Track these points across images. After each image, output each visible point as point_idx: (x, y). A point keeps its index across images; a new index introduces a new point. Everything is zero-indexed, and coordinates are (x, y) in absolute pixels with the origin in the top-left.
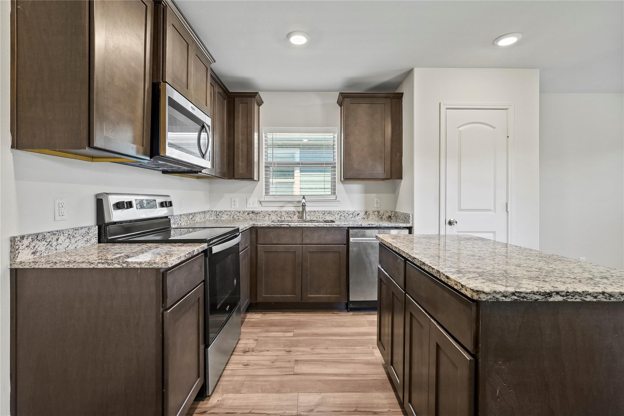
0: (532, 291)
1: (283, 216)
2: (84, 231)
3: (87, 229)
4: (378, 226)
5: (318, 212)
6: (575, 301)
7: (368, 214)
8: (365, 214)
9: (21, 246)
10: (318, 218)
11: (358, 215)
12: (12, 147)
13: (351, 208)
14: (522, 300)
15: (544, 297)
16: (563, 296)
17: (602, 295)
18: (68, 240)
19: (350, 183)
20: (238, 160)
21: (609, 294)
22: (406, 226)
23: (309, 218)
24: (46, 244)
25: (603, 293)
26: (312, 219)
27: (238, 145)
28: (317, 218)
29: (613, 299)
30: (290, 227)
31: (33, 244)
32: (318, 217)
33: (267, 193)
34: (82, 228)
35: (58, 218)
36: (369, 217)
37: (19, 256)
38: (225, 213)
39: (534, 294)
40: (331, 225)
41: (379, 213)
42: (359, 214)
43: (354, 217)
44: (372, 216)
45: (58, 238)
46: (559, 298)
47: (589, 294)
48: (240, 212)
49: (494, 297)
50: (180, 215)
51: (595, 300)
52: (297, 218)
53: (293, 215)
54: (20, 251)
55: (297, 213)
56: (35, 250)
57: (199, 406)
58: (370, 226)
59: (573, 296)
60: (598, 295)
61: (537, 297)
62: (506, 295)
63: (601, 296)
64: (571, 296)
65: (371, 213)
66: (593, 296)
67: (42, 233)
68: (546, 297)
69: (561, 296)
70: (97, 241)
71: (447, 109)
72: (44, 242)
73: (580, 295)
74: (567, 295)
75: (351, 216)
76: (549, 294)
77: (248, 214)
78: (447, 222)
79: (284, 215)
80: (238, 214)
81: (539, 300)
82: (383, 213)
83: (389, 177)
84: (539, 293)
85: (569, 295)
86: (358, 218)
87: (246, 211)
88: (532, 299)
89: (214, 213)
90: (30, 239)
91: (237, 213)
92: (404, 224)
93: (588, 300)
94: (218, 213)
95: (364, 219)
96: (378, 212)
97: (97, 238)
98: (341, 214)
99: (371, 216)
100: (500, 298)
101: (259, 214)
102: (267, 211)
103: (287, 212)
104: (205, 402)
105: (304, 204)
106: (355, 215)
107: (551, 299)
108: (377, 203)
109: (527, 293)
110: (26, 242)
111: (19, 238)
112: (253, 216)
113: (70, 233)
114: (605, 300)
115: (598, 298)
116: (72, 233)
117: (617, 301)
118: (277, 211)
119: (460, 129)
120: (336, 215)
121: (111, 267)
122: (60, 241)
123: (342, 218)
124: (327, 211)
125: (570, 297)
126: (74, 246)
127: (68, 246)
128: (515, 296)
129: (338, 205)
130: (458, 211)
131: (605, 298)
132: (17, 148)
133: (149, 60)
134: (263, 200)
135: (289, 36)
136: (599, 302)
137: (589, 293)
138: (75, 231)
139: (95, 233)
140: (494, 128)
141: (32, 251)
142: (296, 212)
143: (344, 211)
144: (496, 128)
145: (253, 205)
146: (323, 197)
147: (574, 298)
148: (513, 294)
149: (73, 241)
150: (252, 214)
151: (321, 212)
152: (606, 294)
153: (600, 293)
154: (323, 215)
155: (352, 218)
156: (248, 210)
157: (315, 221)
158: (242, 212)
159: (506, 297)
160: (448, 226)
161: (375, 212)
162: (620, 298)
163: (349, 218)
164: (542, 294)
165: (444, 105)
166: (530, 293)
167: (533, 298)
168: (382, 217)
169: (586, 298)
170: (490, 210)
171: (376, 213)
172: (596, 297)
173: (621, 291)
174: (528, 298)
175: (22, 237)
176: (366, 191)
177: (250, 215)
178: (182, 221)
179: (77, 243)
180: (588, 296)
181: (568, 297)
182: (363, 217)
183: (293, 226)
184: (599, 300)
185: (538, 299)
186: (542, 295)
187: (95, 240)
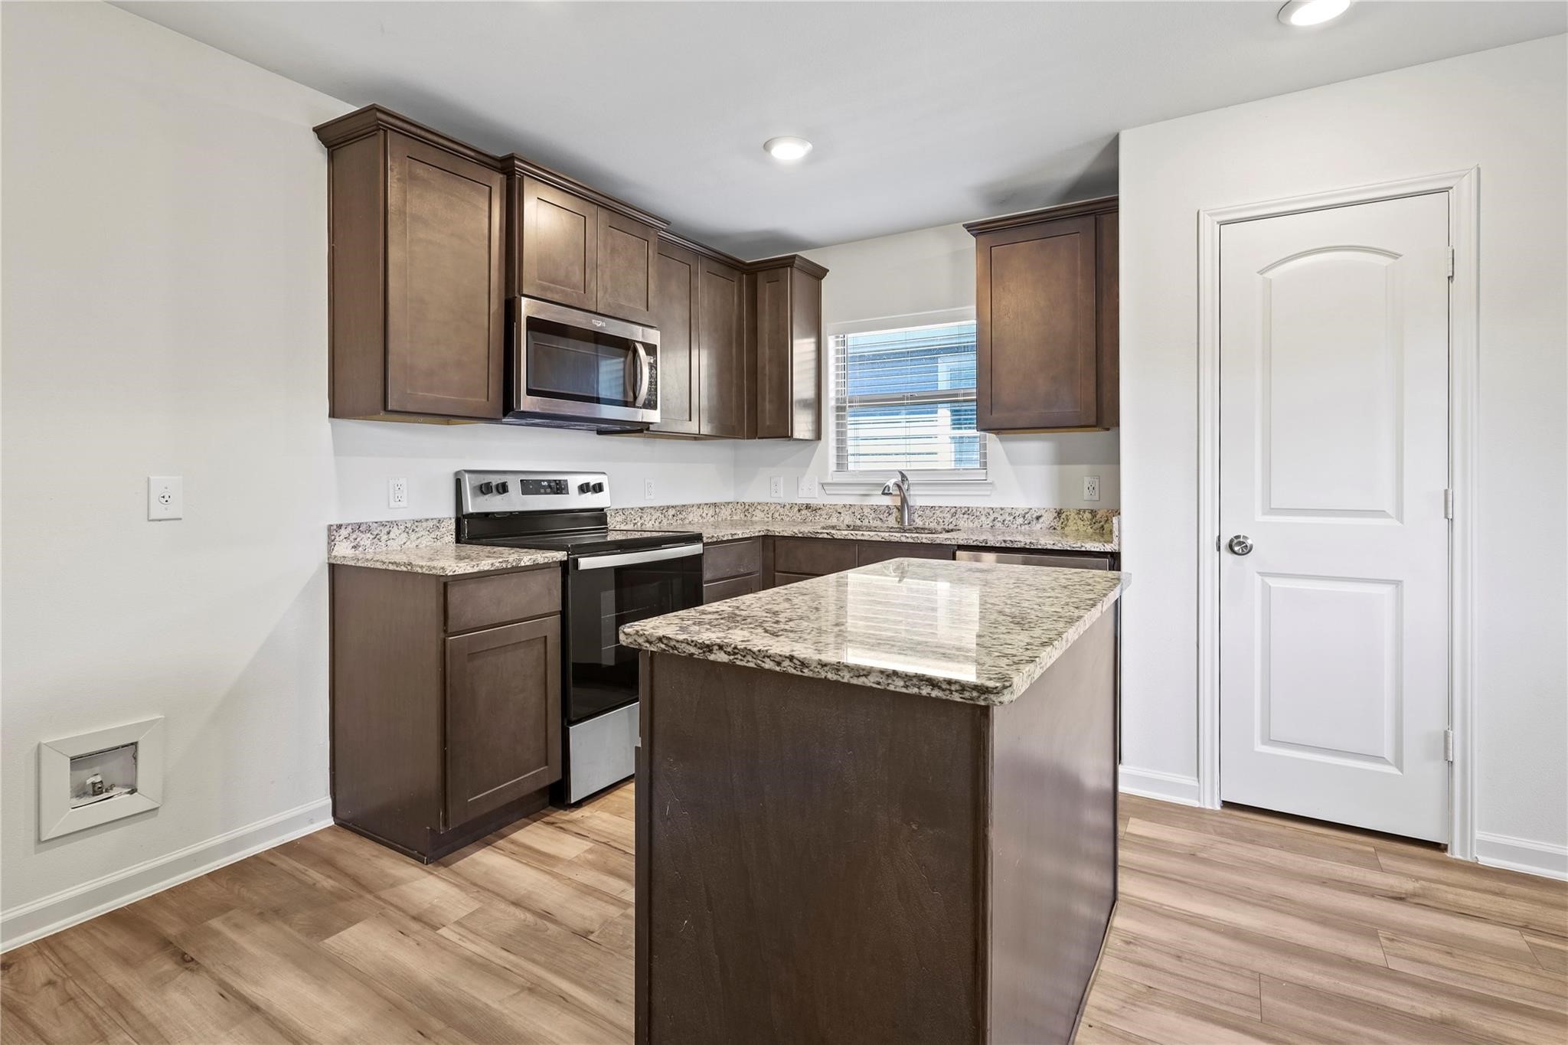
0: (684, 639)
1: (867, 516)
2: (430, 524)
3: (435, 522)
4: (1028, 547)
5: (941, 509)
6: (747, 665)
7: (1063, 516)
8: (1055, 518)
9: (337, 537)
10: (941, 523)
11: (1038, 518)
12: (330, 416)
13: (1020, 501)
14: (671, 651)
15: (702, 651)
16: (728, 654)
17: (788, 660)
18: (405, 535)
19: (1022, 440)
20: (764, 399)
21: (800, 661)
22: (1102, 550)
23: (921, 523)
24: (372, 537)
25: (791, 658)
26: (927, 526)
27: (764, 368)
28: (938, 523)
29: (807, 673)
30: (834, 539)
31: (354, 536)
32: (941, 521)
33: (841, 465)
34: (427, 520)
35: (392, 504)
36: (1066, 525)
37: (336, 549)
38: (759, 507)
39: (688, 644)
40: (916, 539)
41: (1094, 516)
42: (1040, 517)
43: (1029, 523)
44: (1076, 523)
45: (390, 531)
46: (721, 657)
47: (769, 657)
48: (785, 506)
49: (635, 641)
50: (640, 508)
51: (778, 669)
52: (894, 521)
53: (886, 515)
54: (337, 543)
55: (895, 510)
56: (356, 543)
57: (553, 815)
58: (1008, 545)
59: (744, 656)
60: (784, 661)
61: (693, 650)
62: (651, 640)
63: (787, 663)
64: (741, 655)
65: (1073, 514)
66: (774, 660)
67: (366, 523)
68: (704, 652)
69: (725, 652)
70: (454, 540)
71: (1222, 224)
72: (369, 535)
73: (754, 656)
74: (735, 654)
75: (1020, 520)
76: (708, 646)
77: (799, 511)
78: (1224, 542)
79: (869, 515)
80: (781, 510)
81: (695, 656)
82: (1107, 516)
83: (1092, 420)
84: (696, 645)
85: (737, 653)
86: (1039, 526)
87: (796, 504)
88: (685, 652)
89: (741, 508)
90: (349, 529)
91: (778, 507)
92: (1097, 545)
93: (767, 666)
94: (747, 507)
95: (1055, 529)
96: (1091, 513)
97: (454, 536)
98: (996, 515)
99: (1072, 524)
100: (643, 644)
101: (819, 512)
102: (835, 505)
103: (875, 507)
104: (567, 812)
105: (887, 489)
106: (1030, 518)
107: (712, 657)
108: (1091, 488)
109: (678, 641)
110: (344, 532)
111: (335, 527)
112: (809, 514)
113: (409, 525)
114: (794, 671)
115: (782, 665)
116: (412, 527)
117: (815, 676)
118: (855, 505)
119: (1269, 275)
120: (983, 518)
121: (398, 569)
122: (392, 535)
123: (998, 525)
124: (961, 508)
125: (740, 657)
126: (414, 544)
127: (405, 543)
128: (663, 643)
129: (988, 493)
130: (1264, 514)
131: (795, 668)
132: (334, 417)
133: (497, 267)
134: (830, 481)
135: (767, 147)
136: (785, 674)
137: (769, 655)
138: (416, 523)
139: (450, 528)
140: (1395, 256)
141: (352, 544)
142: (892, 507)
143: (1002, 509)
144: (1401, 256)
145: (809, 493)
146: (958, 474)
147: (745, 660)
148: (660, 639)
149: (413, 536)
150: (806, 511)
151: (948, 509)
152: (795, 661)
153: (786, 657)
154: (952, 516)
155: (1023, 527)
156: (799, 502)
157: (926, 529)
158: (788, 507)
159: (650, 643)
160: (1226, 554)
161: (1084, 512)
162: (818, 672)
163: (1015, 526)
164: (698, 645)
165: (1210, 215)
166: (682, 642)
167: (687, 651)
168: (1102, 526)
169: (763, 662)
170: (1381, 513)
171: (1087, 515)
172: (779, 664)
173: (821, 658)
174: (680, 651)
175: (340, 526)
176: (1062, 459)
177: (803, 512)
178: (648, 519)
179: (419, 540)
180: (767, 660)
181: (736, 657)
182: (1052, 524)
183: (840, 537)
184: (785, 669)
185: (693, 654)
186: (699, 648)
187: (450, 538)
